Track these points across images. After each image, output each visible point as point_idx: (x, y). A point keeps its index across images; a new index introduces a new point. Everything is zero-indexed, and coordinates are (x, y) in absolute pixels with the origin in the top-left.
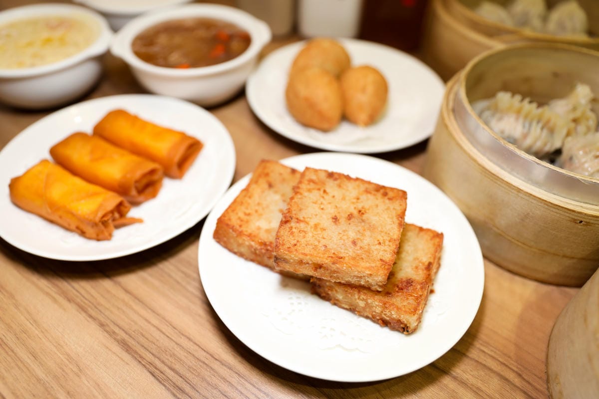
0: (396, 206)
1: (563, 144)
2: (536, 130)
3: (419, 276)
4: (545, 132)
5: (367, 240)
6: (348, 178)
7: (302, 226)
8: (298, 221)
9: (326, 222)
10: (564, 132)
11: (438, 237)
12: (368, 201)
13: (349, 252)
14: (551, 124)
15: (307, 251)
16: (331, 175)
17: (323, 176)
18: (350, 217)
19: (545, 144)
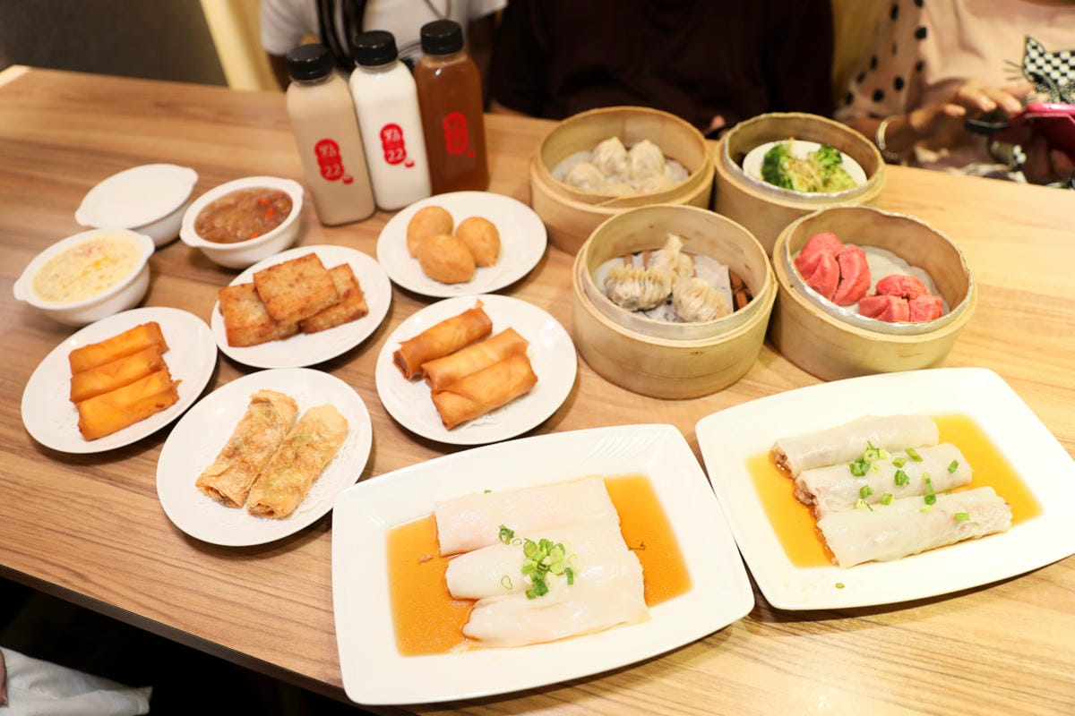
0: (315, 261)
1: (672, 289)
2: (650, 287)
3: (351, 286)
4: (657, 286)
5: (314, 284)
6: (279, 265)
7: (277, 298)
8: (274, 297)
9: (288, 289)
10: (670, 280)
11: (346, 266)
12: (300, 268)
13: (310, 293)
14: (659, 279)
15: (290, 305)
16: (270, 269)
17: (266, 272)
18: (297, 280)
19: (660, 294)
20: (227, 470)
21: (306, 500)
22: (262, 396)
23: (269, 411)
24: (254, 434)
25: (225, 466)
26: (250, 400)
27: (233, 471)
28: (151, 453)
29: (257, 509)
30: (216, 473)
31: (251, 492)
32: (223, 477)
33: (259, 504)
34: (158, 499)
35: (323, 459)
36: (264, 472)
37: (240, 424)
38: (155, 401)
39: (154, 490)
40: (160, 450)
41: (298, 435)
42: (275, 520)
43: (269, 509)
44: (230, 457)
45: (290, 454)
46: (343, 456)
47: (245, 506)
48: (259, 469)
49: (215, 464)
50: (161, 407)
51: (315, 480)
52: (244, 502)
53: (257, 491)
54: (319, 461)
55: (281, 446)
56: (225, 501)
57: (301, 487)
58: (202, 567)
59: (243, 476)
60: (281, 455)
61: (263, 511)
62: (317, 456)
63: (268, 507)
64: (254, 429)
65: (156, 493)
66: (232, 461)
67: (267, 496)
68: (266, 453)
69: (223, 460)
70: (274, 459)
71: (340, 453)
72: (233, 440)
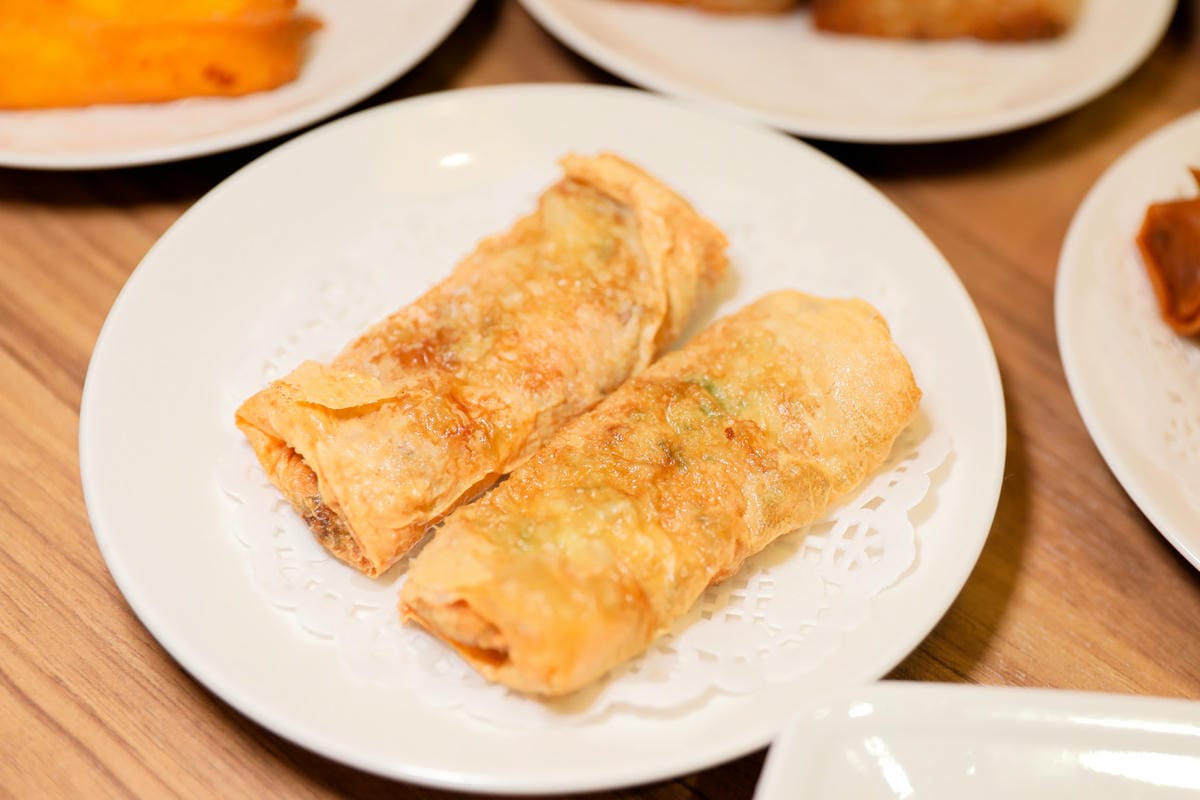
20: (376, 407)
21: (654, 659)
22: (610, 175)
23: (618, 242)
24: (531, 304)
25: (374, 387)
26: (554, 174)
27: (402, 420)
28: (114, 228)
29: (446, 618)
30: (333, 405)
31: (442, 535)
32: (354, 426)
33: (461, 604)
34: (76, 408)
35: (773, 516)
36: (521, 471)
37: (489, 249)
38: (211, 51)
39: (76, 369)
40: (157, 234)
41: (702, 377)
42: (498, 693)
43: (497, 642)
44: (404, 359)
45: (645, 440)
46: (852, 530)
47: (401, 582)
48: (504, 453)
49: (341, 363)
50: (223, 83)
51: (716, 588)
52: (397, 564)
53: (471, 541)
54: (754, 516)
55: (620, 398)
56: (326, 525)
57: (658, 601)
58: (139, 760)
59: (434, 453)
60: (612, 429)
61: (468, 638)
62: (754, 490)
63: (494, 629)
64: (536, 289)
65: (80, 382)
66: (411, 381)
67: (511, 588)
68: (552, 397)
69: (377, 359)
70: (576, 437)
71: (846, 515)
72: (437, 301)
